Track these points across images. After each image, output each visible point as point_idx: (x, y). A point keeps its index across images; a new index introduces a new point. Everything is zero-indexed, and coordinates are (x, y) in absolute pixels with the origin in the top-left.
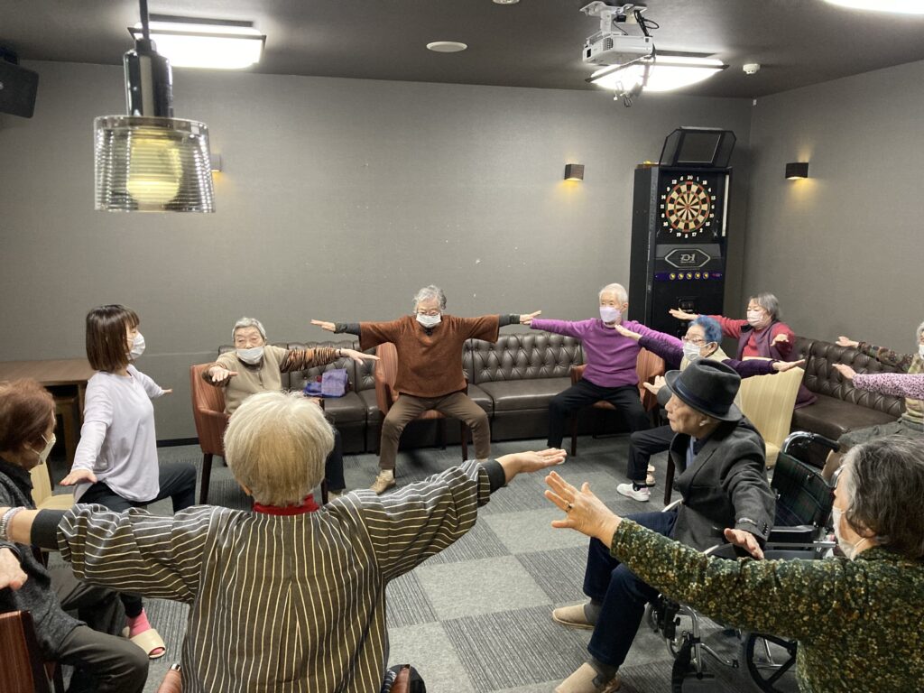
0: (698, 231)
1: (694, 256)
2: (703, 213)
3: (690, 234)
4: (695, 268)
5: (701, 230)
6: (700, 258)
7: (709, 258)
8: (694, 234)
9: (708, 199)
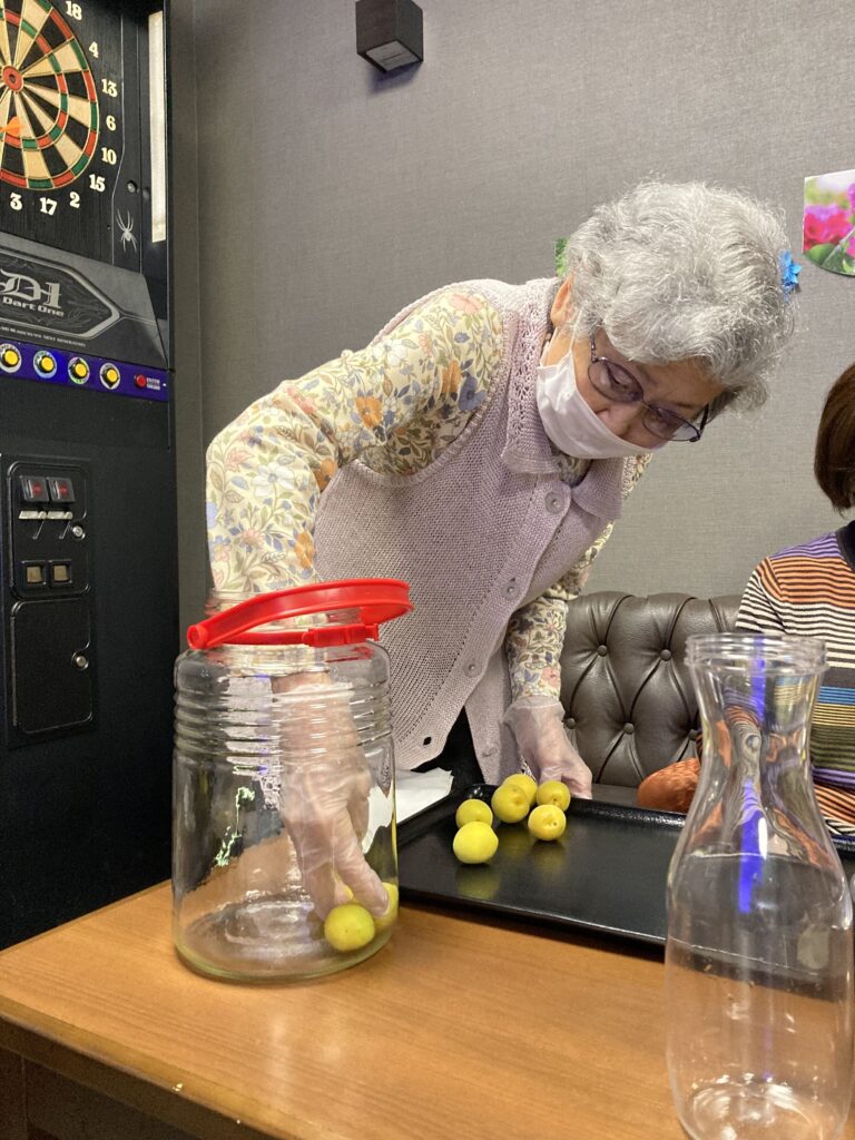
0: (61, 196)
1: (55, 288)
2: (76, 131)
3: (31, 198)
4: (65, 339)
5: (75, 200)
6: (80, 306)
7: (115, 316)
8: (48, 206)
9: (89, 82)
